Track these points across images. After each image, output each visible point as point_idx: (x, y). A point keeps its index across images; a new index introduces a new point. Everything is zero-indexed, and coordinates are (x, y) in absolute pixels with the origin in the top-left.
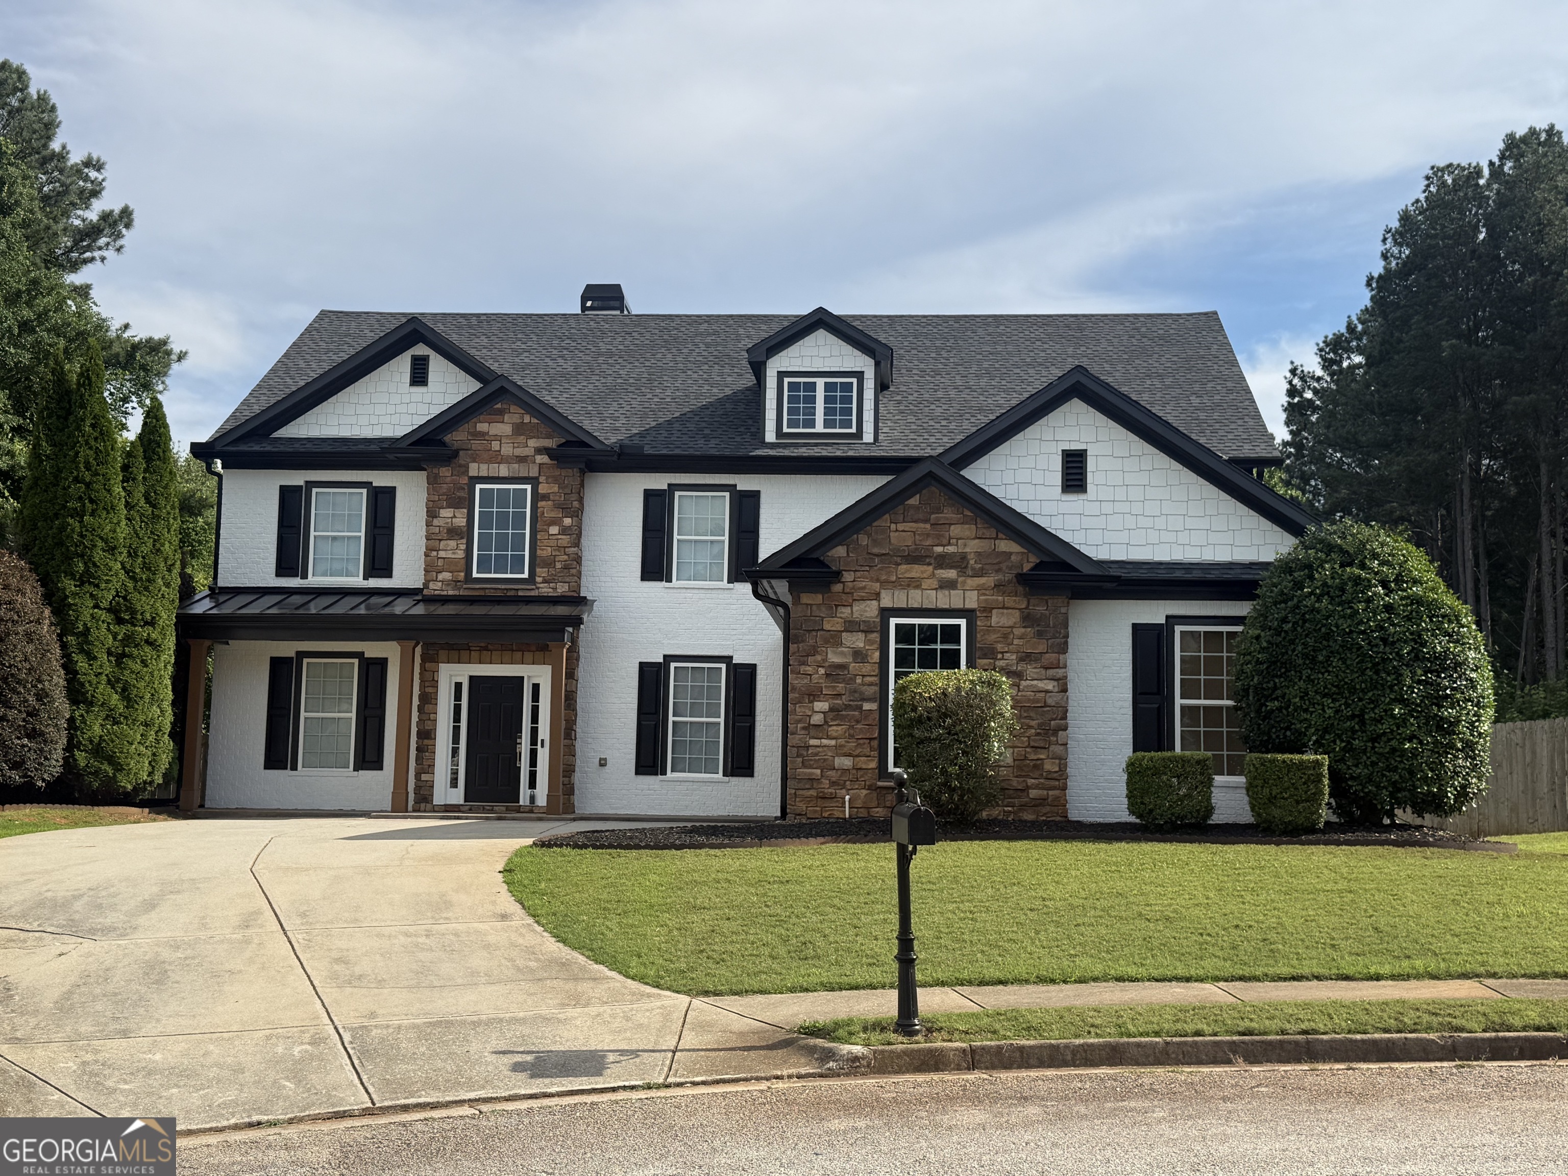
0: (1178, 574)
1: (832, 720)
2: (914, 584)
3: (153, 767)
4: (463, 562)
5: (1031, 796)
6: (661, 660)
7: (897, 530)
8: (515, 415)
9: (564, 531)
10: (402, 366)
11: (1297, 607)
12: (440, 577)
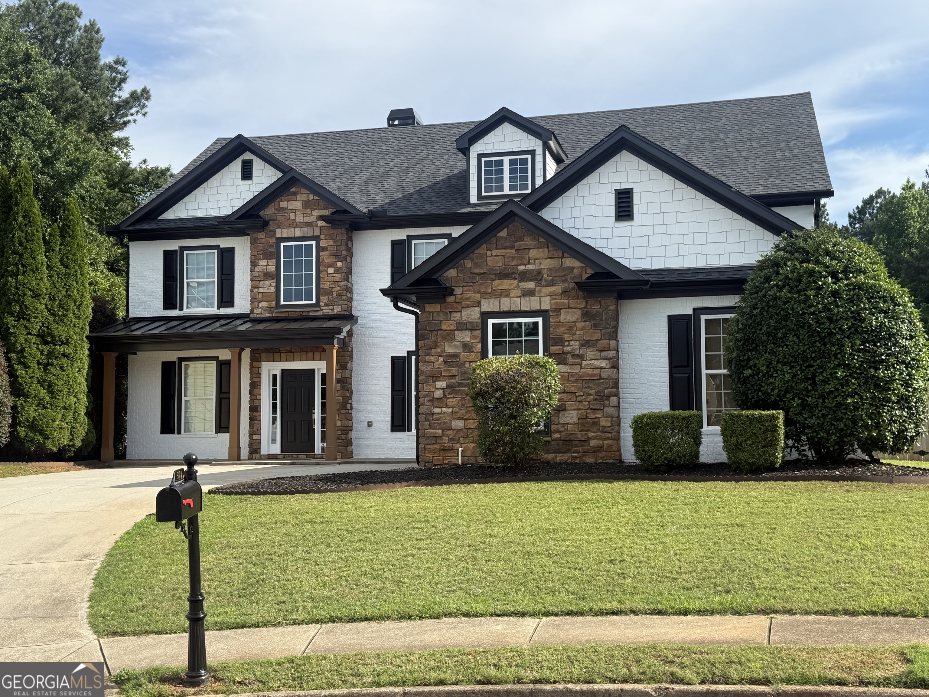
0: (700, 277)
1: (449, 394)
2: (504, 294)
3: (73, 436)
4: (274, 294)
5: (591, 445)
6: (406, 355)
7: (492, 256)
8: (304, 195)
9: (337, 271)
10: (236, 167)
11: (764, 296)
12: (260, 305)
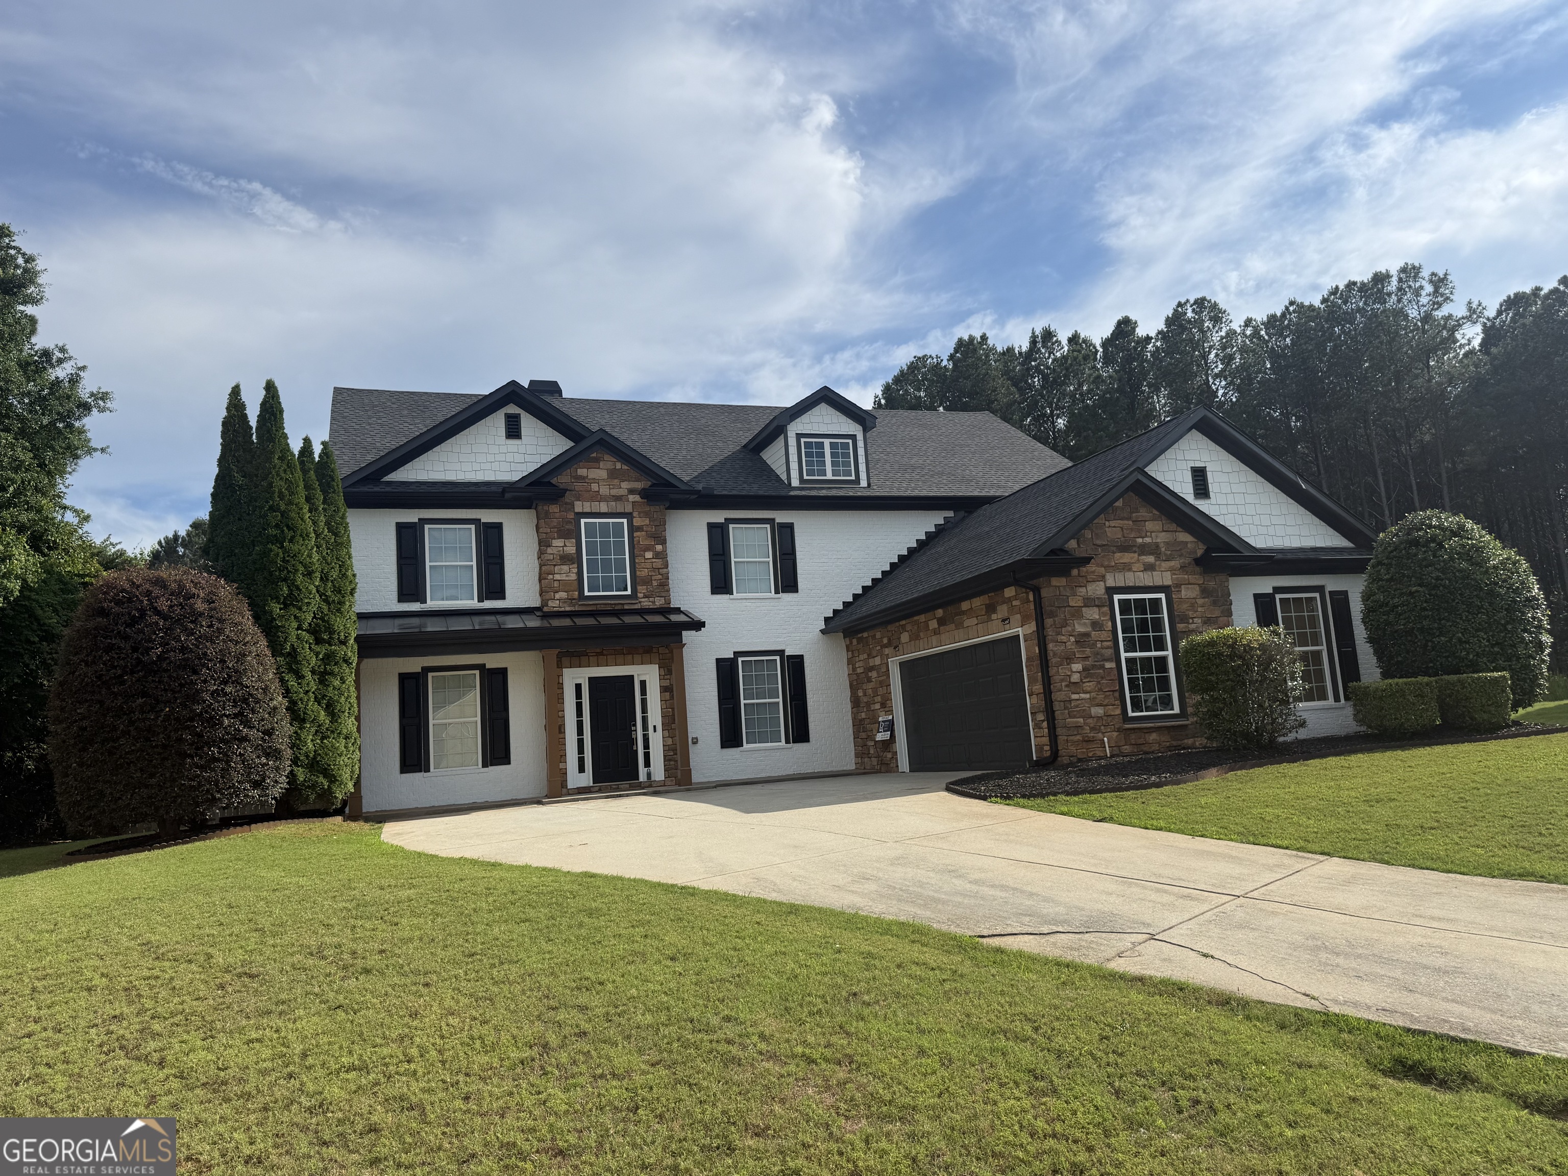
1: (1085, 678)
2: (1127, 568)
4: (576, 583)
6: (733, 656)
7: (1110, 526)
8: (609, 463)
9: (658, 555)
10: (496, 423)
12: (557, 596)
